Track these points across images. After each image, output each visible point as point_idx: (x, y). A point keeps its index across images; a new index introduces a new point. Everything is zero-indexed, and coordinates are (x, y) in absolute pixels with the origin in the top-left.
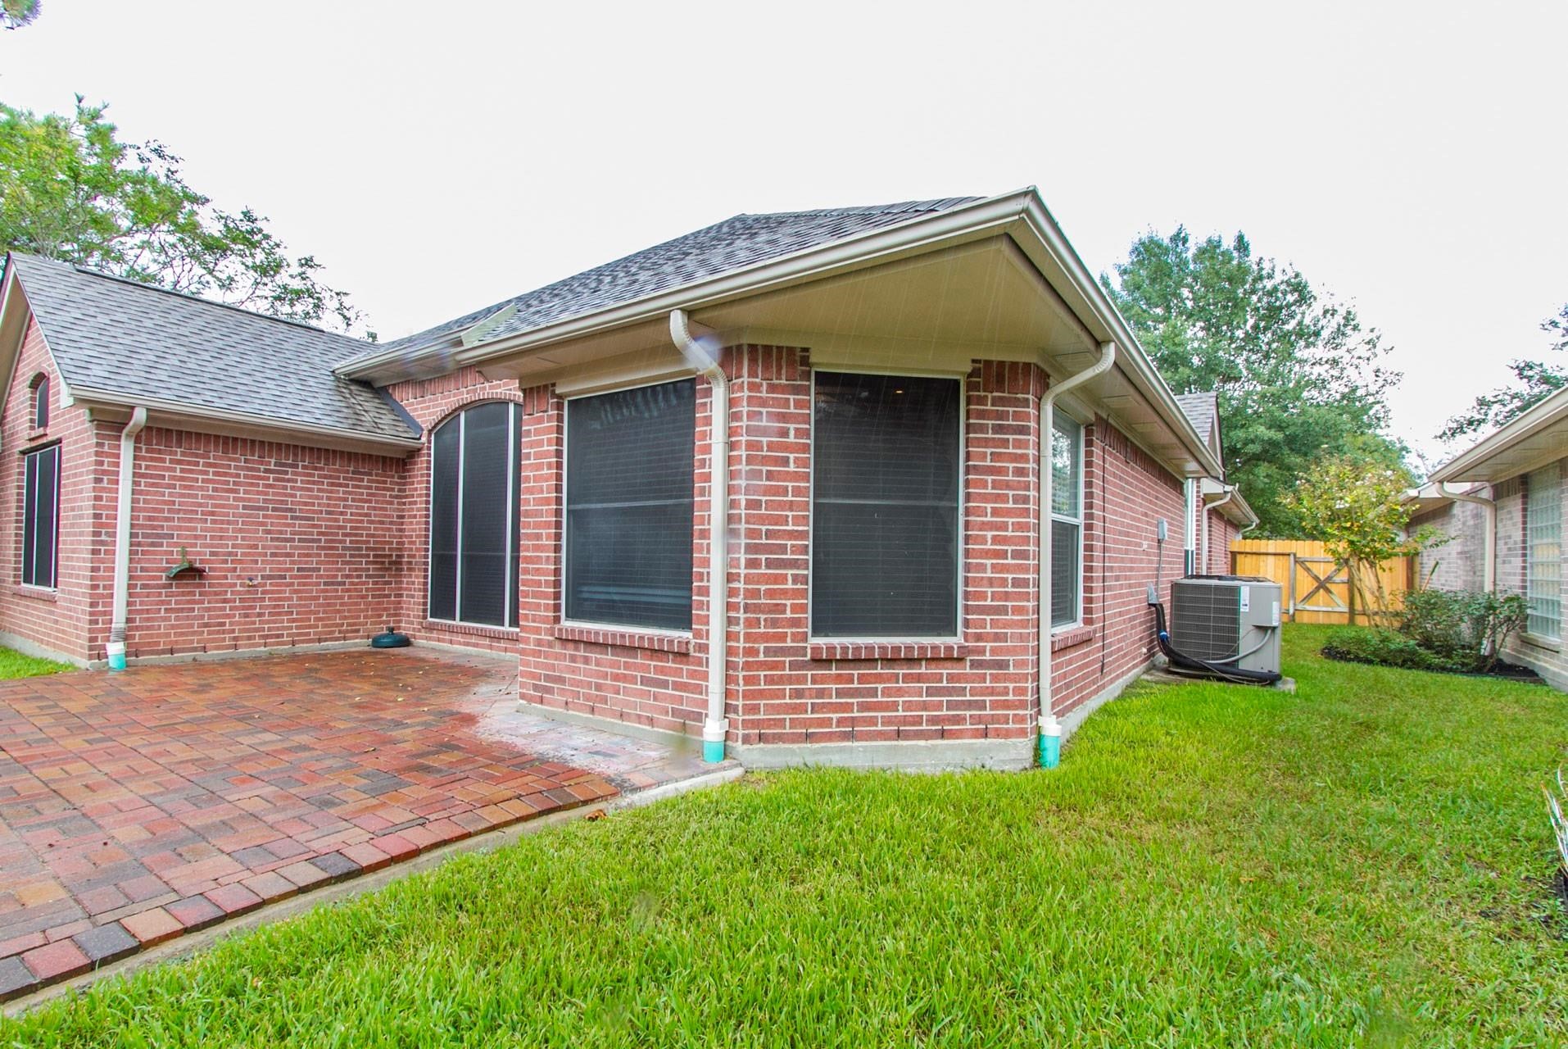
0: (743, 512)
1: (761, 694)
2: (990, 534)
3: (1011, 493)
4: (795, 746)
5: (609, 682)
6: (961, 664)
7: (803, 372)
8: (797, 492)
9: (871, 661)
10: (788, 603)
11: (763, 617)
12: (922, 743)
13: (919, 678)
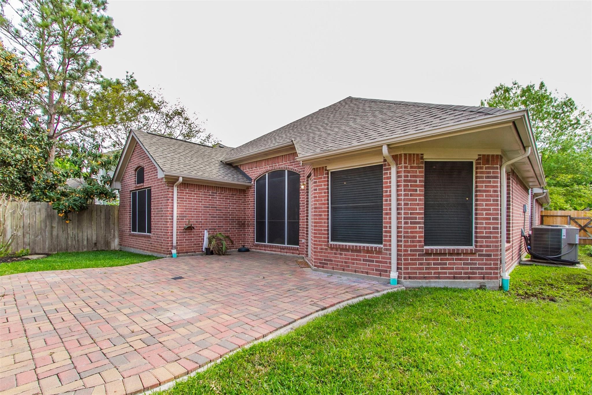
0: (403, 207)
1: (409, 264)
2: (484, 212)
3: (492, 198)
4: (420, 281)
5: (350, 261)
6: (475, 255)
7: (421, 162)
8: (420, 200)
9: (445, 254)
10: (417, 235)
11: (409, 240)
12: (462, 280)
13: (461, 259)
